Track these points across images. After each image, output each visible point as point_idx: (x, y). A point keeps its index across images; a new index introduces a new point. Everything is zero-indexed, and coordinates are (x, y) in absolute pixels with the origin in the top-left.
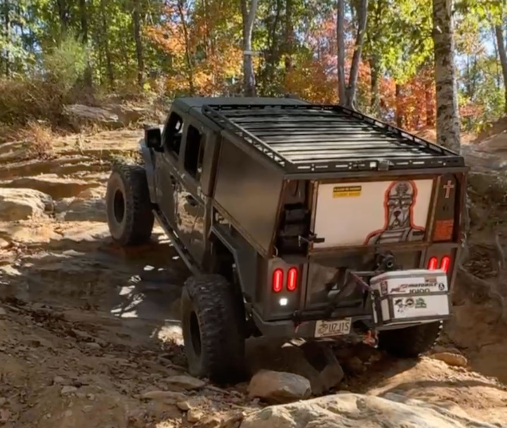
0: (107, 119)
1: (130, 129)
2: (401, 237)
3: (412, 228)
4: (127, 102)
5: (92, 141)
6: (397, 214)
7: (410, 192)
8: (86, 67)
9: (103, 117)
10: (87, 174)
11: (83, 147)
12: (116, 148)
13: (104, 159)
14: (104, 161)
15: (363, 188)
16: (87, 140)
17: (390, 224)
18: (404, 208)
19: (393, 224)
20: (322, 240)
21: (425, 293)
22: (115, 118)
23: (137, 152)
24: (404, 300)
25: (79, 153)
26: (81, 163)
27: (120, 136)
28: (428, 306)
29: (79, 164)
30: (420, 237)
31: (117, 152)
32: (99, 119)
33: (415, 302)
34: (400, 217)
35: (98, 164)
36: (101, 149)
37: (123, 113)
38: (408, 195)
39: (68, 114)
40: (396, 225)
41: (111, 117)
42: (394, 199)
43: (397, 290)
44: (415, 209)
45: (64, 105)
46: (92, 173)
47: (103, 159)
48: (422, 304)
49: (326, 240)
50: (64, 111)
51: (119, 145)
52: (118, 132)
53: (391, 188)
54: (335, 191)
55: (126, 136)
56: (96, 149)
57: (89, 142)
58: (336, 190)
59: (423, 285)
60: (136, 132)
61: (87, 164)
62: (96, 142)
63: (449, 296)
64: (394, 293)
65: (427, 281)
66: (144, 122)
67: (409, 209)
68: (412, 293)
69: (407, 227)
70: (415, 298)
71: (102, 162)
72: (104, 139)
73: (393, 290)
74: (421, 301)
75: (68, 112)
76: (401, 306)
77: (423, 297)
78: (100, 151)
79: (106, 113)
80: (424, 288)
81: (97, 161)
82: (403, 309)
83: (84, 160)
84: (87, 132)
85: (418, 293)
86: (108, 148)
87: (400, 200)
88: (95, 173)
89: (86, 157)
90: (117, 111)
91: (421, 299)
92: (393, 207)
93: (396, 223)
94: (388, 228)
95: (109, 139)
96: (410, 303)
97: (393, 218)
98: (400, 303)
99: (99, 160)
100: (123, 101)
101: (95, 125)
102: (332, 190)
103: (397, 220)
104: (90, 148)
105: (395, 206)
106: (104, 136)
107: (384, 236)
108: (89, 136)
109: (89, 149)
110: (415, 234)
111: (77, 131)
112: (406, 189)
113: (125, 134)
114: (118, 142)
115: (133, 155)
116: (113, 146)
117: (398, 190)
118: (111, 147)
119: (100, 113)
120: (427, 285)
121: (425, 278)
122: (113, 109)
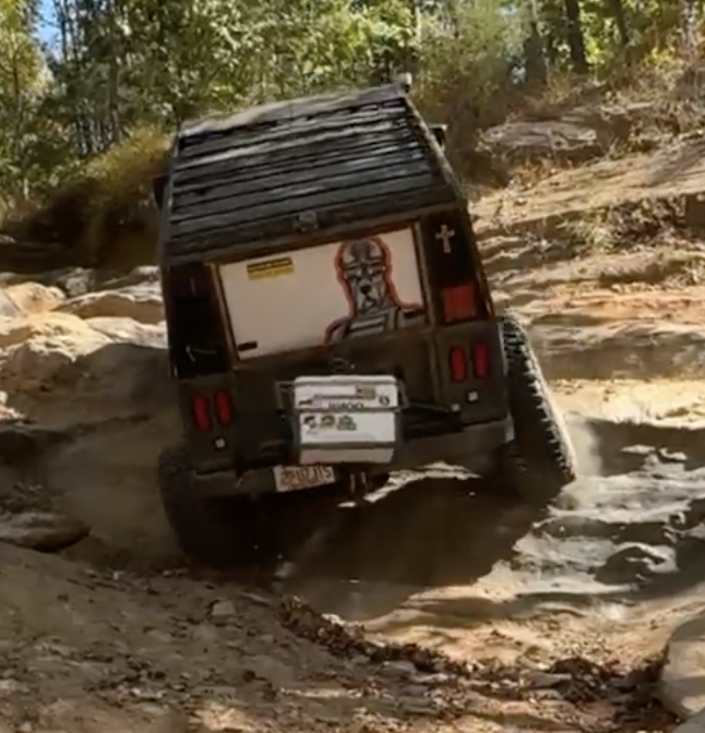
0: (572, 142)
1: (613, 158)
2: (384, 324)
3: (400, 308)
4: (619, 95)
5: (530, 200)
6: (365, 290)
7: (376, 252)
8: (528, 36)
9: (562, 140)
10: (512, 276)
11: (509, 216)
12: (576, 206)
13: (548, 237)
14: (550, 242)
15: (295, 261)
16: (521, 200)
17: (360, 305)
18: (375, 280)
19: (364, 305)
20: (253, 345)
21: (356, 409)
22: (589, 136)
23: (616, 209)
24: (318, 418)
25: (501, 232)
26: (503, 254)
27: (588, 176)
28: (358, 427)
29: (497, 256)
30: (420, 319)
31: (575, 216)
32: (554, 147)
33: (337, 421)
34: (374, 293)
35: (536, 250)
36: (545, 215)
37: (606, 122)
38: (377, 258)
39: (487, 148)
40: (370, 307)
41: (581, 137)
42: (353, 268)
43: (309, 402)
44: (394, 277)
45: (480, 130)
46: (522, 274)
47: (546, 238)
48: (348, 424)
49: (260, 345)
50: (480, 144)
51: (584, 200)
52: (587, 169)
53: (341, 252)
54: (250, 272)
55: (603, 176)
56: (536, 216)
57: (525, 203)
58: (251, 268)
59: (351, 397)
60: (623, 163)
61: (513, 255)
62: (539, 200)
63: (397, 414)
64: (304, 406)
65: (359, 391)
66: (642, 136)
67: (384, 278)
68: (333, 409)
69: (390, 306)
70: (337, 416)
71: (544, 243)
72: (556, 191)
73: (302, 403)
74: (346, 421)
75: (489, 144)
76: (313, 426)
77: (352, 415)
78: (540, 220)
79: (569, 130)
80: (355, 402)
81: (536, 244)
82: (316, 429)
83: (506, 247)
84: (524, 181)
85: (344, 408)
86: (558, 212)
87: (364, 268)
88: (528, 272)
89: (514, 239)
90: (593, 122)
91: (346, 417)
92: (355, 280)
93: (369, 304)
94: (357, 313)
95: (566, 189)
96: (328, 421)
97: (361, 298)
98: (311, 422)
99: (539, 240)
100: (609, 94)
101: (546, 162)
102: (245, 269)
103: (368, 299)
104: (524, 216)
105: (359, 279)
106: (557, 184)
107: (354, 326)
108: (526, 189)
109: (520, 220)
110: (408, 316)
111: (502, 183)
112: (368, 249)
113: (601, 171)
114: (581, 193)
115: (610, 216)
116: (570, 204)
117: (354, 253)
118: (567, 206)
119: (554, 133)
120: (358, 397)
121: (357, 386)
122: (585, 117)
